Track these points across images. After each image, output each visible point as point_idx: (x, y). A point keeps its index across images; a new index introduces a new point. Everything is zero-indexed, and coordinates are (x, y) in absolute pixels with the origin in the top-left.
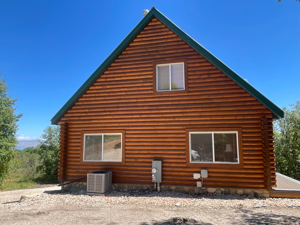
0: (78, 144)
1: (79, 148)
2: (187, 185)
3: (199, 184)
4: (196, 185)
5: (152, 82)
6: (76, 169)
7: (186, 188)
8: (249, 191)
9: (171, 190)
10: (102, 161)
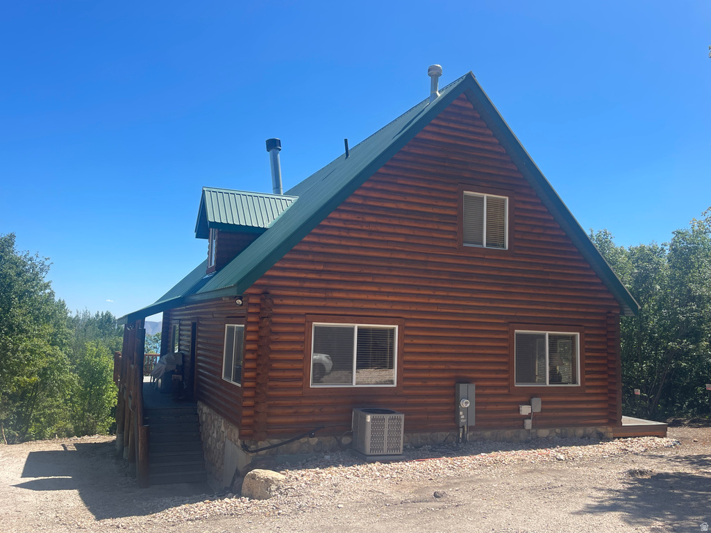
0: (298, 347)
1: (300, 357)
2: (508, 428)
3: (528, 423)
4: (523, 426)
6: (290, 407)
7: (508, 433)
8: (590, 430)
9: (483, 439)
10: (354, 385)
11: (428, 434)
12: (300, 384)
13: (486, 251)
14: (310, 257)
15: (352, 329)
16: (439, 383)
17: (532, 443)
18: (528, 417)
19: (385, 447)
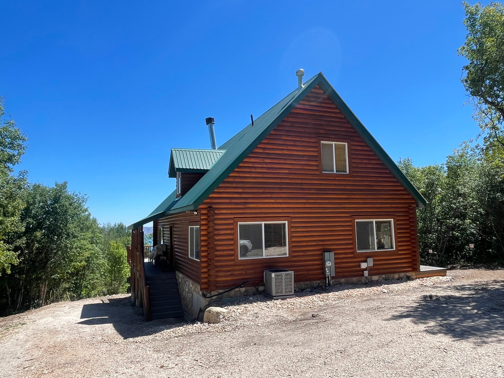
0: (230, 237)
1: (232, 242)
2: (354, 276)
3: (366, 273)
4: (363, 275)
5: (317, 160)
6: (229, 271)
7: (355, 279)
8: (402, 275)
9: (340, 284)
10: (264, 257)
11: (308, 282)
12: (233, 258)
13: (336, 175)
14: (234, 185)
15: (261, 225)
16: (313, 253)
17: (369, 284)
18: (366, 269)
19: (284, 291)
